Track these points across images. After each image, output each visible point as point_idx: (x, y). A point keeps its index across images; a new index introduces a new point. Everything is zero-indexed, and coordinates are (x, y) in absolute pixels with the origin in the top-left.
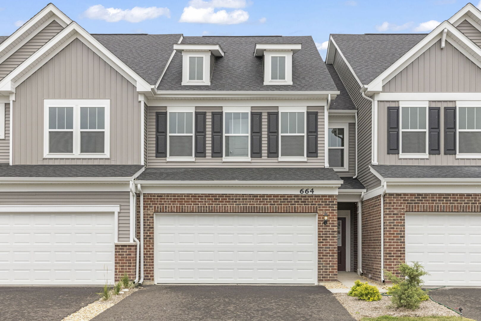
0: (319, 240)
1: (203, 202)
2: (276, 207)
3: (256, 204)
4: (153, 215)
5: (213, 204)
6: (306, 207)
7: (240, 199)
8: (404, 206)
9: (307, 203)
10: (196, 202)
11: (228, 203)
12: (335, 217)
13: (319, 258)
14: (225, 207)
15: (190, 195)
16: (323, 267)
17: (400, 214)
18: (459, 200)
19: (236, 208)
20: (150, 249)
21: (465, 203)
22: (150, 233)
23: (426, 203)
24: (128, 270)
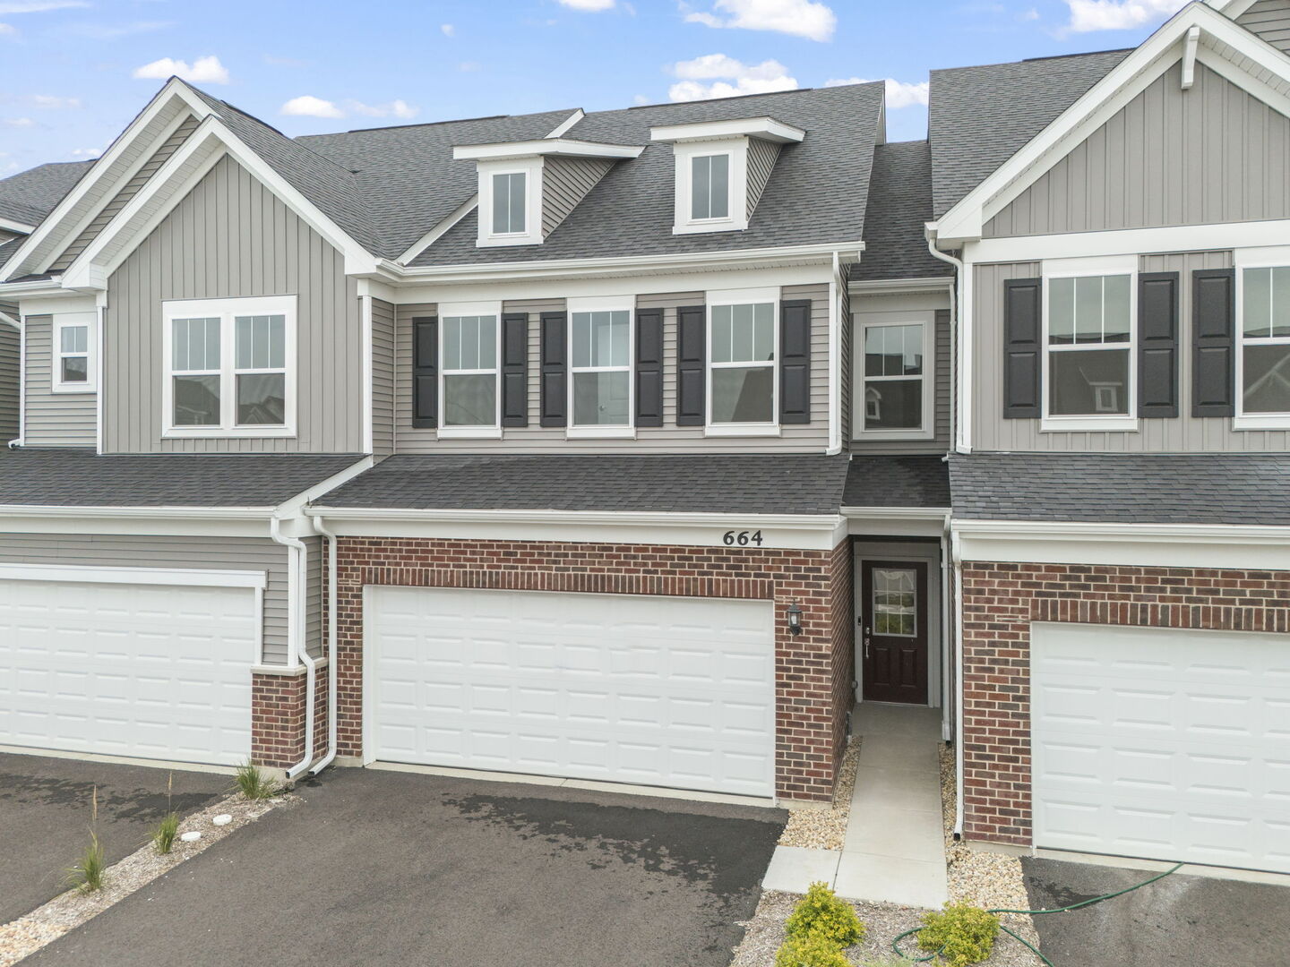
0: (778, 677)
1: (475, 560)
2: (659, 579)
3: (609, 570)
4: (361, 590)
5: (499, 567)
6: (740, 582)
7: (566, 555)
8: (1025, 602)
9: (744, 571)
10: (459, 559)
11: (537, 565)
12: (823, 614)
13: (778, 731)
14: (529, 575)
15: (446, 542)
16: (789, 755)
17: (1014, 627)
18: (1221, 589)
19: (556, 580)
20: (353, 676)
21: (1243, 602)
22: (352, 636)
23: (1103, 597)
24: (280, 739)
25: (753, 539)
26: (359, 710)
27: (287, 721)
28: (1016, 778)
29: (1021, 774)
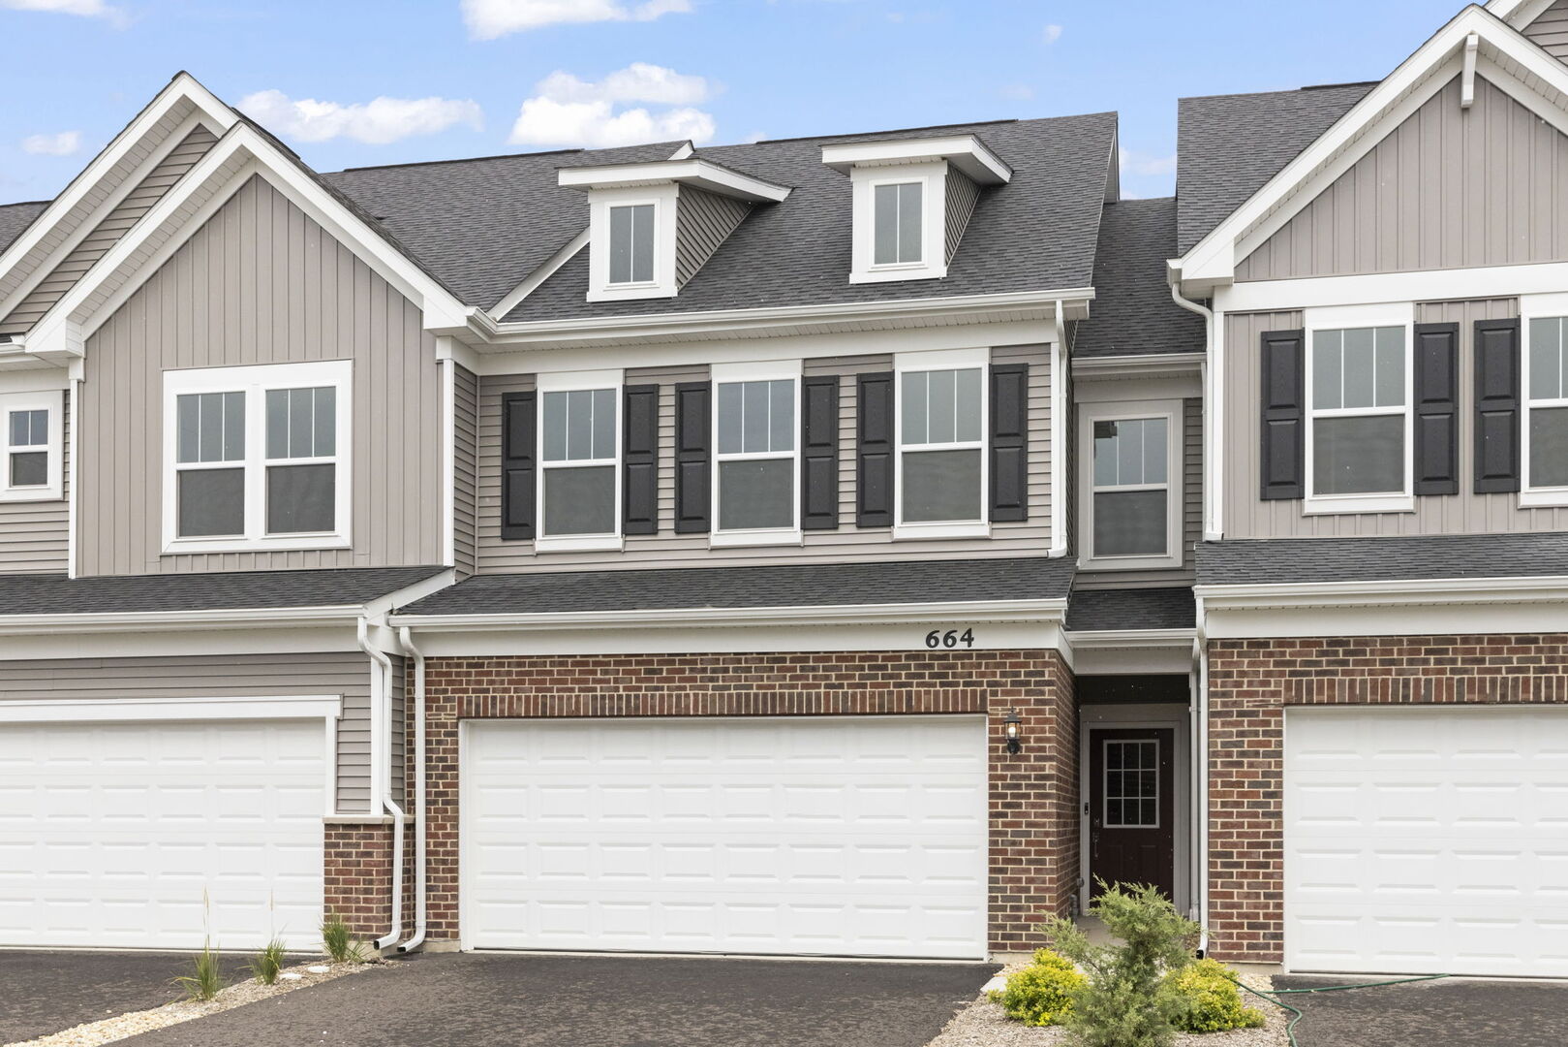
0: (992, 805)
1: (608, 681)
2: (845, 694)
3: (781, 687)
4: (457, 724)
5: (639, 688)
6: (946, 693)
7: (726, 670)
8: (1278, 684)
9: (950, 679)
10: (586, 681)
11: (688, 685)
12: (1047, 727)
13: (992, 871)
14: (679, 697)
15: (570, 660)
17: (1265, 713)
18: (1487, 657)
19: (713, 701)
20: (447, 836)
21: (1509, 671)
22: (445, 785)
23: (1362, 673)
25: (962, 639)
26: (455, 879)
28: (1266, 885)
29: (1272, 881)
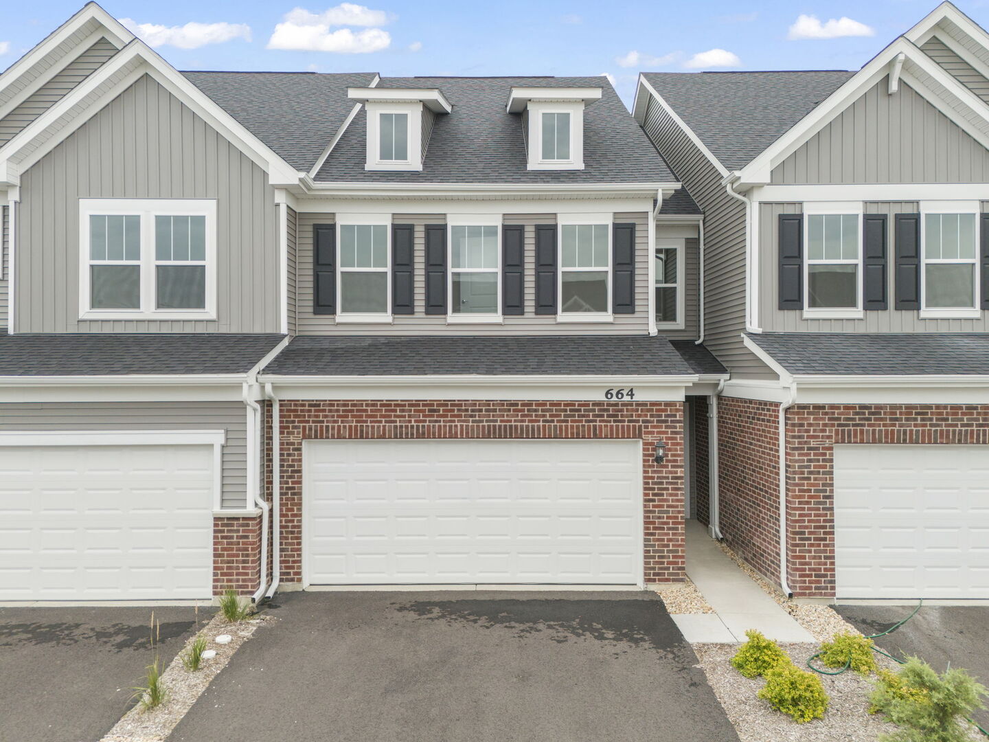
0: (646, 495)
1: (404, 416)
2: (555, 426)
3: (515, 421)
4: (301, 444)
5: (425, 421)
6: (617, 426)
7: (481, 411)
8: (831, 431)
9: (620, 418)
10: (390, 416)
11: (456, 419)
12: (678, 447)
13: (646, 534)
14: (450, 427)
15: (379, 403)
16: (654, 551)
17: (823, 448)
18: (950, 417)
19: (473, 430)
20: (293, 515)
21: (963, 425)
22: (293, 483)
23: (879, 425)
24: (241, 571)
25: (627, 395)
26: (299, 544)
27: (247, 555)
28: (825, 551)
29: (828, 549)
